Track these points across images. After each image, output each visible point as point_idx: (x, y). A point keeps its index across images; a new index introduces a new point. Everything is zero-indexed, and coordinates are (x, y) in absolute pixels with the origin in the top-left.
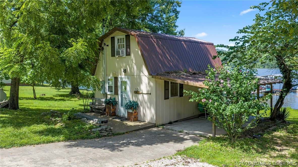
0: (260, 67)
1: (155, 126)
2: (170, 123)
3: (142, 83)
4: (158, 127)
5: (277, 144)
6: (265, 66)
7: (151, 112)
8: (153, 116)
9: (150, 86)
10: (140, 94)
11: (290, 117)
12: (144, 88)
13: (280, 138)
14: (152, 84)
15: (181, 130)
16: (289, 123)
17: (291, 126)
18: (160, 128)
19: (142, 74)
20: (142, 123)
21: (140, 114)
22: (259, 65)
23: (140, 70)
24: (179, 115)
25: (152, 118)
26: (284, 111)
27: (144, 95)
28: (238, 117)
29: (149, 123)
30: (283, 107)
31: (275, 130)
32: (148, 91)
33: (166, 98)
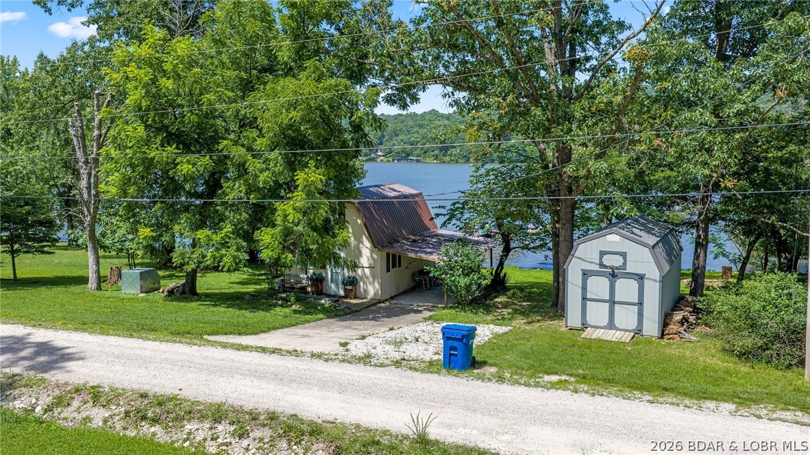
0: (460, 160)
1: (380, 302)
2: (392, 298)
3: (361, 256)
4: (383, 302)
5: (498, 308)
6: (469, 158)
7: (374, 288)
8: (378, 291)
9: (373, 259)
10: (360, 267)
11: (511, 282)
12: (365, 261)
13: (500, 303)
14: (375, 256)
15: (409, 303)
16: (509, 289)
17: (512, 292)
18: (387, 304)
19: (361, 245)
20: (364, 300)
21: (360, 291)
22: (456, 156)
23: (360, 241)
24: (398, 288)
25: (375, 294)
26: (505, 275)
27: (365, 269)
28: (468, 287)
29: (372, 299)
30: (503, 272)
31: (496, 297)
32: (371, 264)
33: (388, 270)
